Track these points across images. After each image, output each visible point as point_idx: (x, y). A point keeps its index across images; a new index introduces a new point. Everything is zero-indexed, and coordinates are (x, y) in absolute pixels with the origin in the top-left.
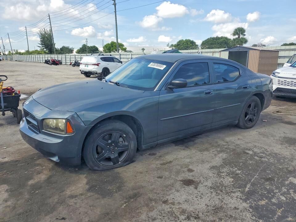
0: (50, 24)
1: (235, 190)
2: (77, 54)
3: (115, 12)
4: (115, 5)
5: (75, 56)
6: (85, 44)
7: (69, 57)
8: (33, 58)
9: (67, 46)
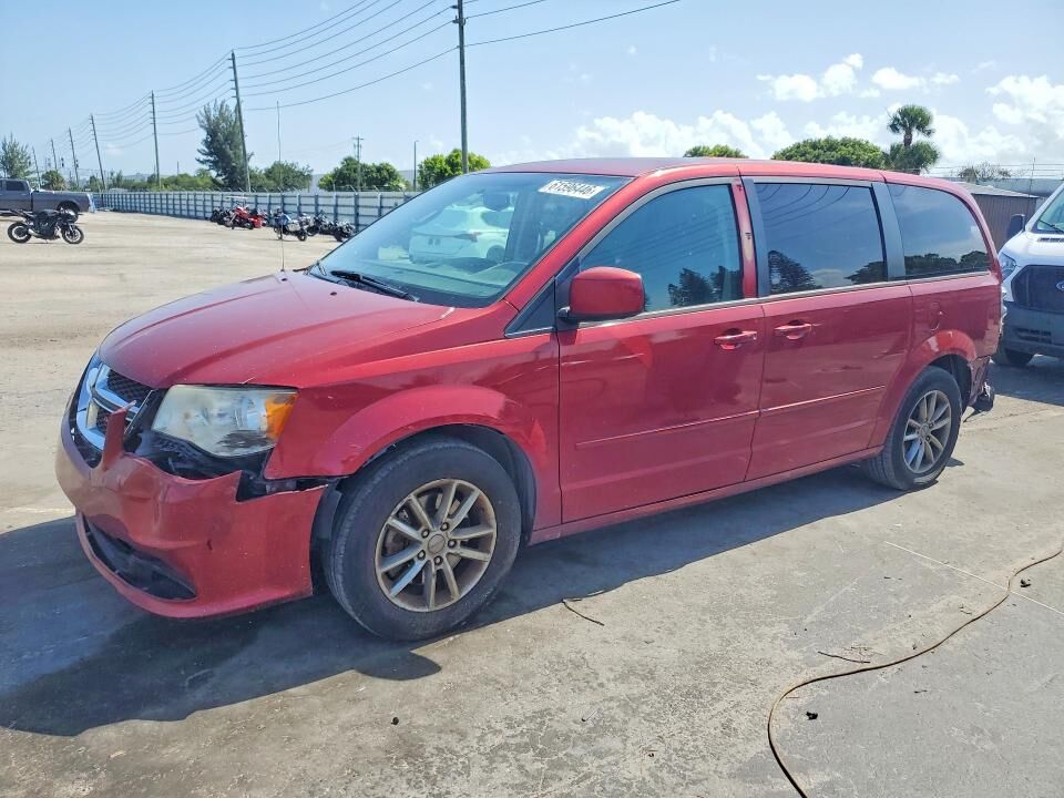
0: (234, 86)
1: (774, 619)
2: (323, 191)
3: (461, 47)
4: (460, 21)
5: (317, 197)
6: (353, 156)
7: (296, 201)
8: (170, 202)
9: (290, 162)
